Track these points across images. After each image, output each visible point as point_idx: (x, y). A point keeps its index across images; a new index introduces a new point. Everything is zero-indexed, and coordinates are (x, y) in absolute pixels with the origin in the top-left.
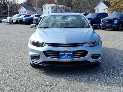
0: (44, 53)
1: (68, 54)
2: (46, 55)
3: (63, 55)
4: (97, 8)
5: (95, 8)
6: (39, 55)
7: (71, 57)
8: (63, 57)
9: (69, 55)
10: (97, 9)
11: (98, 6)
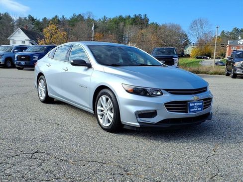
0: (166, 106)
1: (198, 104)
2: (168, 109)
3: (192, 107)
4: (12, 38)
5: (8, 39)
6: (156, 110)
7: (200, 109)
8: (193, 110)
9: (200, 106)
10: (13, 40)
11: (14, 36)
